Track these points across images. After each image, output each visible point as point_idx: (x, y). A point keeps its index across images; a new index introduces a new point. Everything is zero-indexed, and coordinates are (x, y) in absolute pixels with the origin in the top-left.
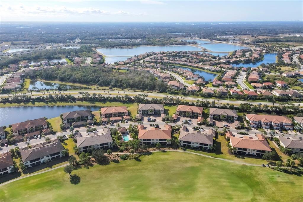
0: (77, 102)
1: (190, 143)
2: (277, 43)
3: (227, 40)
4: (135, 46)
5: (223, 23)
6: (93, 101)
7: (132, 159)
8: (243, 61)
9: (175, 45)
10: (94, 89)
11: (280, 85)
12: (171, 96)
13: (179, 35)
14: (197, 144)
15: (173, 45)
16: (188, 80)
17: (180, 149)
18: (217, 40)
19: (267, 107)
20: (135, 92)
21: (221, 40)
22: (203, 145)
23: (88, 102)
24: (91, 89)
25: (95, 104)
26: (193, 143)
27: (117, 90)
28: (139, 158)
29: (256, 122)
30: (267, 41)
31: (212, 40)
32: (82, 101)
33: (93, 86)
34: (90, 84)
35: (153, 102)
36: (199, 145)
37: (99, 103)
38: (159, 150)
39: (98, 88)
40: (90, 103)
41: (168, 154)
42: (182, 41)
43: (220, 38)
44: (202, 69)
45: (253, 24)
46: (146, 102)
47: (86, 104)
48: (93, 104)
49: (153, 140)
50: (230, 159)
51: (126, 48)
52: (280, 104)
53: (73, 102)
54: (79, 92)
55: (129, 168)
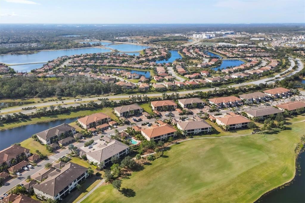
0: (32, 119)
1: (193, 130)
2: (169, 42)
3: (127, 41)
4: (35, 51)
5: (106, 26)
6: (53, 114)
7: (159, 157)
8: (158, 58)
9: (80, 47)
10: (39, 102)
11: (205, 74)
12: (133, 96)
13: (74, 37)
14: (200, 129)
15: (78, 48)
16: (130, 79)
17: (187, 138)
18: (118, 41)
19: (216, 91)
20: (89, 97)
21: (122, 40)
22: (204, 130)
23: (48, 117)
24: (34, 102)
25: (57, 117)
26: (196, 130)
27: (67, 99)
28: (163, 155)
29: (220, 104)
30: (160, 41)
31: (113, 41)
32: (39, 117)
33: (31, 99)
34: (26, 97)
35: (122, 104)
36: (201, 131)
37: (62, 115)
38: (173, 143)
39: (43, 100)
40: (51, 117)
41: (184, 145)
42: (84, 43)
43: (118, 39)
44: (132, 68)
45: (133, 26)
46: (115, 105)
47: (47, 120)
48: (55, 118)
49: (162, 136)
50: (229, 135)
51: (25, 54)
52: (220, 88)
53: (28, 121)
54: (23, 109)
55: (165, 165)
